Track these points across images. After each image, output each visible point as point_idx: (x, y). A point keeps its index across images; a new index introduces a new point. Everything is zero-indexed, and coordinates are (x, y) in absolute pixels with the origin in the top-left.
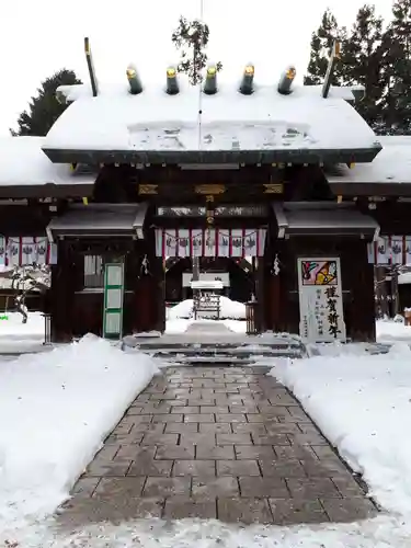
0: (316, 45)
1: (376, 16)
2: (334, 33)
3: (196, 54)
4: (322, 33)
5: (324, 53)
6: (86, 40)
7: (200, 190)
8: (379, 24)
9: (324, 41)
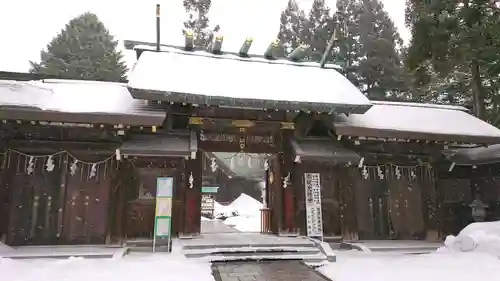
0: (284, 20)
1: (325, 7)
2: (295, 13)
3: (200, 16)
4: (288, 13)
5: (289, 26)
6: (158, 6)
7: (236, 123)
8: (327, 12)
9: (289, 18)
